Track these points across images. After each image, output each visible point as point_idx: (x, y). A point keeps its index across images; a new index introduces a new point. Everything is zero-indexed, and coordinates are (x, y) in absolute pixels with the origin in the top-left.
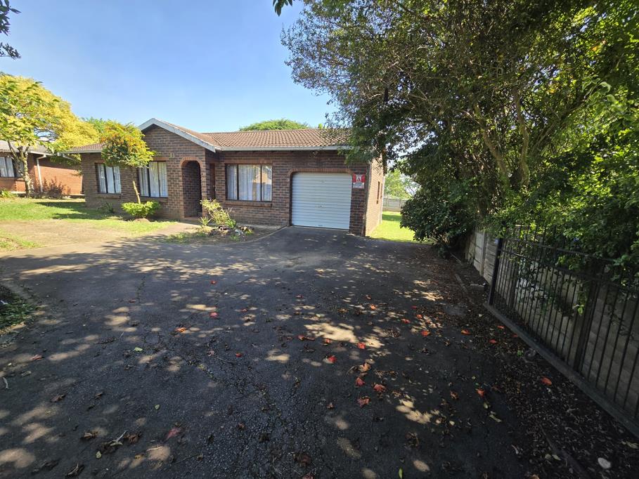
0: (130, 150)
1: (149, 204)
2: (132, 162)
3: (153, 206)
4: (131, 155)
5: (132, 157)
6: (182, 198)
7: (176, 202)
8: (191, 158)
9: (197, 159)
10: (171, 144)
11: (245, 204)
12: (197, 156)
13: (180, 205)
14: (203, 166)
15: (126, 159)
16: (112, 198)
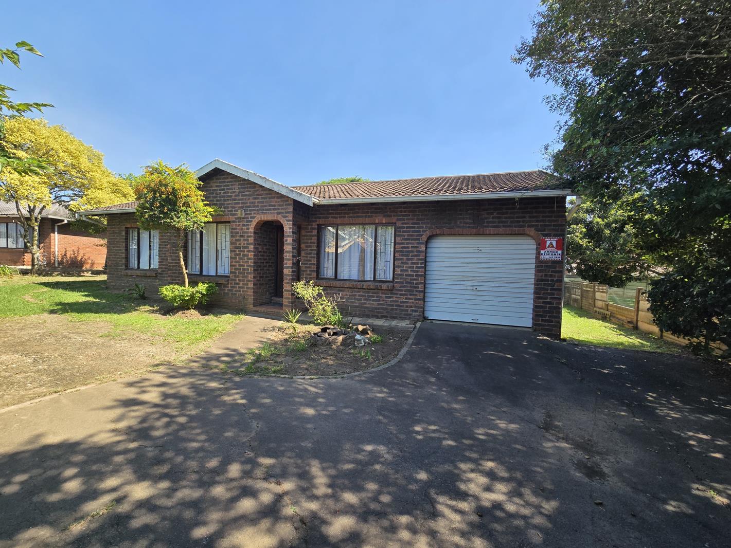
0: (180, 203)
1: (202, 287)
2: (182, 222)
3: (208, 289)
4: (181, 211)
5: (183, 216)
6: (251, 277)
7: (241, 283)
8: (269, 217)
9: (279, 218)
10: (240, 197)
11: (348, 285)
12: (279, 213)
13: (247, 288)
14: (288, 228)
15: (172, 218)
16: (146, 277)
